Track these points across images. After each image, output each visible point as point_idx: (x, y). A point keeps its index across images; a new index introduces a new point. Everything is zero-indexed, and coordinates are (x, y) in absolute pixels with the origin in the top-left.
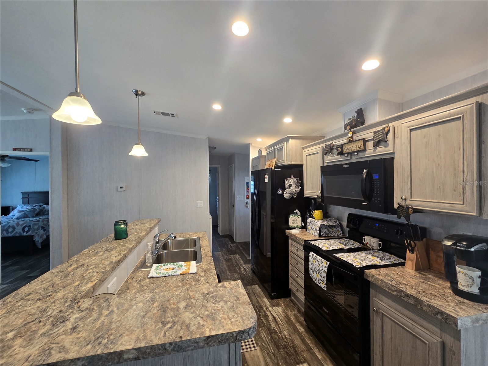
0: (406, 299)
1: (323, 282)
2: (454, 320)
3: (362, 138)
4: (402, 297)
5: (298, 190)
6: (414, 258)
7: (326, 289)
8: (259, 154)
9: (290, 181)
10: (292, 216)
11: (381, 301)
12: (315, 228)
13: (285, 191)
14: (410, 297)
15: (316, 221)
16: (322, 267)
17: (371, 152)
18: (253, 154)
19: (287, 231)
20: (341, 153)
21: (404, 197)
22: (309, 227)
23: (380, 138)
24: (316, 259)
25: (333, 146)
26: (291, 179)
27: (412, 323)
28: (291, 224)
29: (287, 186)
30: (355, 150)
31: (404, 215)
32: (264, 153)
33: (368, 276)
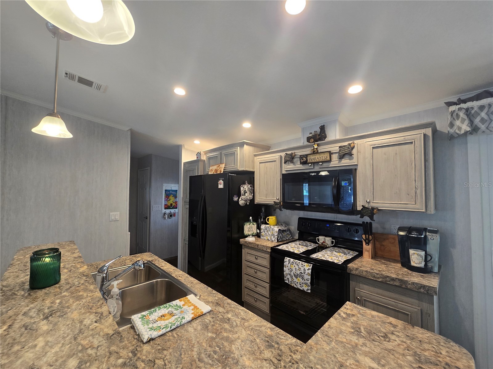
0: (391, 283)
1: (306, 285)
2: (435, 289)
3: (329, 151)
4: (388, 281)
5: (251, 196)
6: (370, 248)
7: (309, 291)
8: (197, 158)
9: (245, 187)
10: (247, 224)
11: (362, 289)
12: (271, 234)
13: (241, 198)
14: (395, 280)
15: (272, 227)
16: (304, 270)
17: (335, 163)
18: (186, 157)
19: (241, 240)
20: (304, 163)
21: (368, 201)
22: (263, 234)
23: (346, 152)
24: (295, 263)
25: (295, 155)
26: (246, 186)
27: (394, 301)
28: (246, 232)
29: (242, 192)
30: (321, 160)
31: (368, 215)
32: (204, 158)
33: (351, 270)
